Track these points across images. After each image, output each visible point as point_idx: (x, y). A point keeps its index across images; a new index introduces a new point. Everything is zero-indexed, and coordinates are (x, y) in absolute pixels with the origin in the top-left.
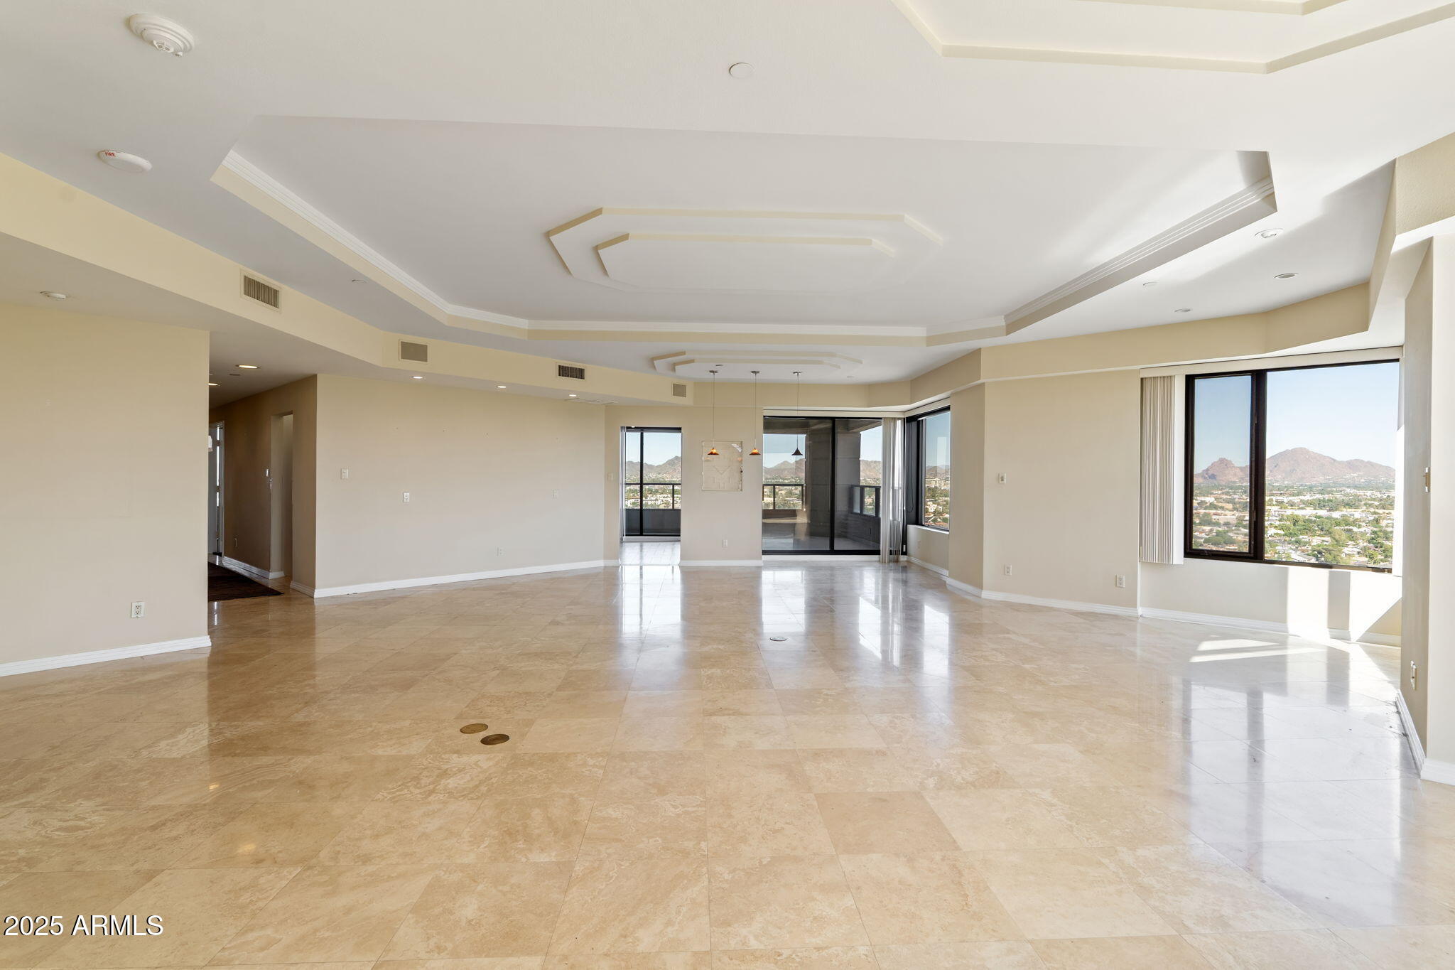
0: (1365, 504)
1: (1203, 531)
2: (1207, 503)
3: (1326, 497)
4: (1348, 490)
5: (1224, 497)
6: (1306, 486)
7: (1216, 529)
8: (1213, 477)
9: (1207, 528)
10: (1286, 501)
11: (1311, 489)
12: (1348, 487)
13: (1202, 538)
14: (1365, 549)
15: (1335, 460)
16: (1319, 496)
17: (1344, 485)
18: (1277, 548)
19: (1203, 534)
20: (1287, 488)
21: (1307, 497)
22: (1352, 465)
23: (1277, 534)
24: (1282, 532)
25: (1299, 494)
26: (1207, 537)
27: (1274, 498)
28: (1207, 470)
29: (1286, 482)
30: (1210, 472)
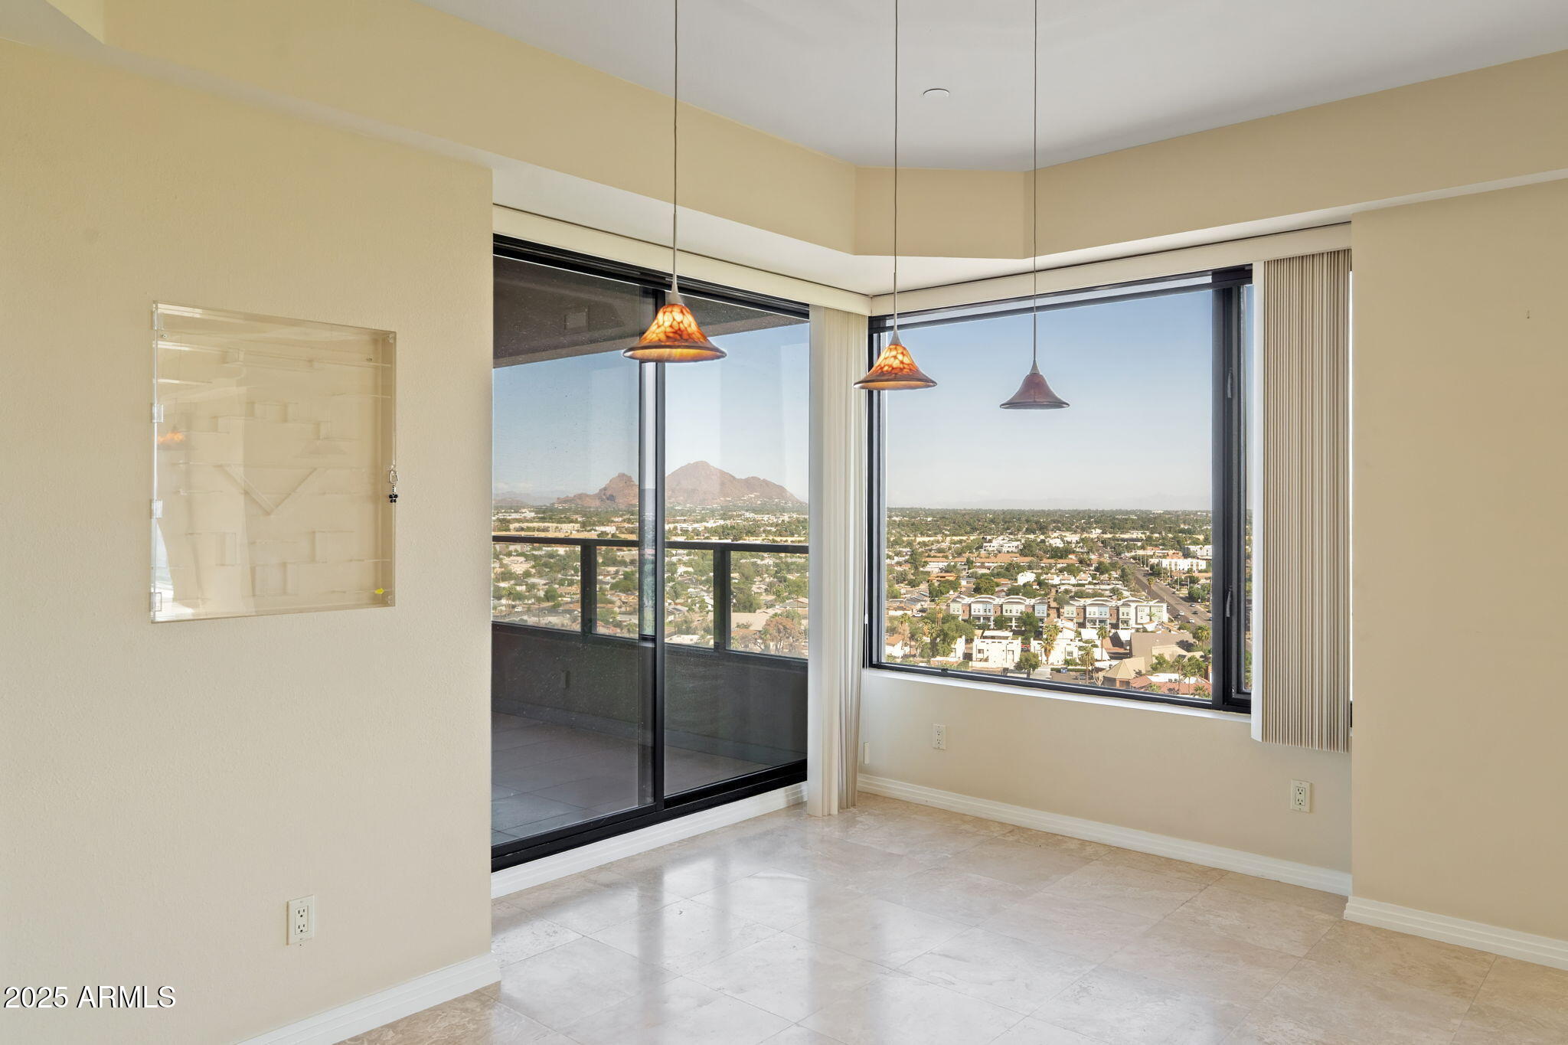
0: (764, 531)
1: (608, 574)
2: (608, 534)
3: (728, 522)
4: (748, 515)
5: (626, 525)
6: (708, 509)
7: (622, 569)
8: (611, 498)
9: (612, 569)
10: (690, 529)
11: (712, 513)
12: (747, 511)
13: (608, 583)
14: (771, 585)
15: (734, 478)
16: (721, 522)
17: (742, 508)
18: (689, 590)
19: (609, 577)
20: (691, 511)
21: (711, 524)
22: (751, 483)
23: (685, 572)
24: (691, 569)
25: (702, 520)
26: (614, 581)
27: (679, 526)
28: (605, 489)
29: (688, 505)
30: (608, 493)
